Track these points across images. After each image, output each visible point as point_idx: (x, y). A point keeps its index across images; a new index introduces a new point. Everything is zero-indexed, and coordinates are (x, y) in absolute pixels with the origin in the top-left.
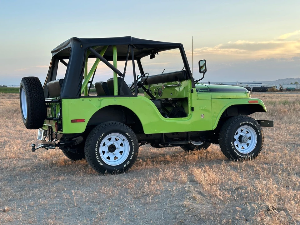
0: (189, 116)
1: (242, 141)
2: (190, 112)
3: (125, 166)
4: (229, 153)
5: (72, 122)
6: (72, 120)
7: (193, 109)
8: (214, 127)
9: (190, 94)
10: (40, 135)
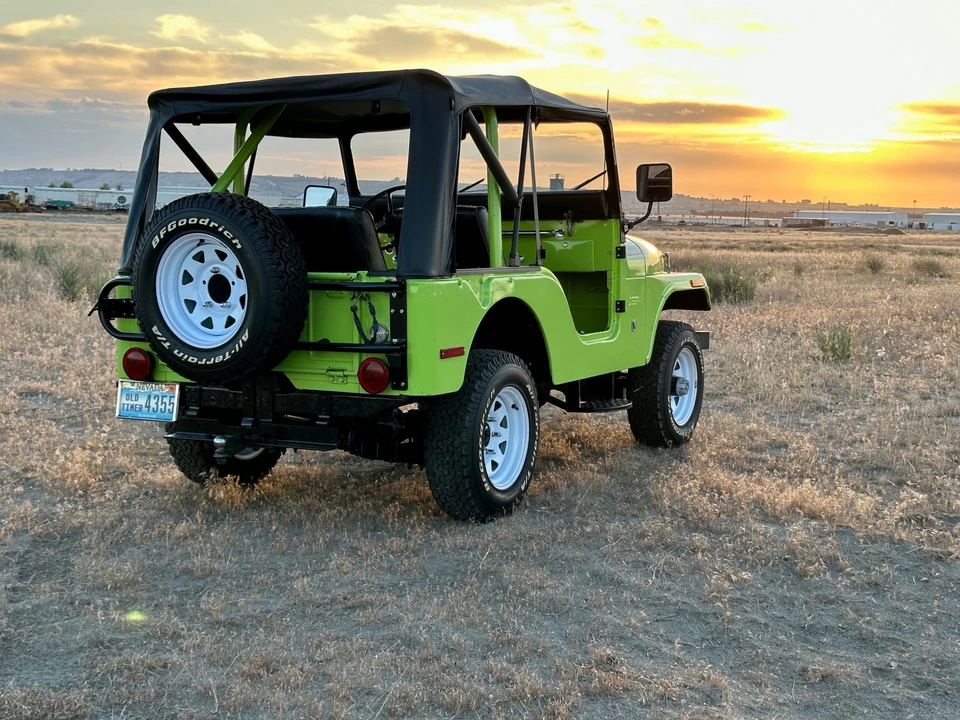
0: (612, 324)
1: (678, 390)
2: (613, 315)
3: (523, 488)
4: (661, 426)
5: (442, 357)
6: (441, 351)
7: (621, 307)
8: (649, 357)
9: (614, 261)
10: (142, 401)
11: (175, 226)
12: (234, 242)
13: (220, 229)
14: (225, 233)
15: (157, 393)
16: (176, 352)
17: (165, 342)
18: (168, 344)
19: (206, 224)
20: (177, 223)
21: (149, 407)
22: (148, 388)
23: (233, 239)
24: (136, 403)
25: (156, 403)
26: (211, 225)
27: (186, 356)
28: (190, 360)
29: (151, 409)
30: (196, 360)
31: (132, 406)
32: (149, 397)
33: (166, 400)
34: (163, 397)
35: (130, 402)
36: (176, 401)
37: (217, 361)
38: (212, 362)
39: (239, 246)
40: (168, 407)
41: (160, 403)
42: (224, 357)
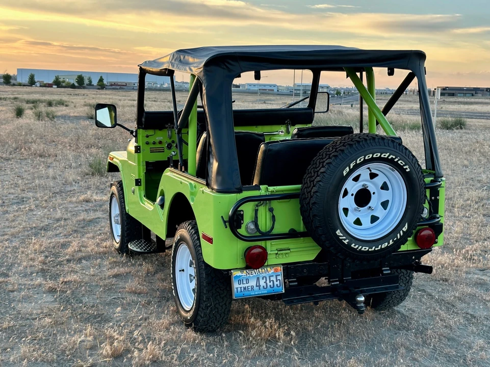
10: (253, 283)
11: (362, 160)
12: (405, 167)
13: (396, 160)
14: (399, 162)
15: (264, 275)
16: (353, 245)
17: (345, 240)
18: (347, 241)
19: (386, 157)
20: (365, 158)
21: (259, 286)
22: (255, 273)
23: (404, 165)
24: (246, 285)
25: (266, 282)
26: (390, 158)
27: (360, 247)
28: (363, 249)
29: (261, 287)
30: (367, 248)
31: (245, 288)
32: (258, 279)
33: (273, 278)
34: (270, 277)
35: (242, 285)
36: (280, 278)
37: (383, 247)
38: (379, 248)
39: (408, 170)
40: (276, 283)
41: (268, 282)
42: (389, 243)
